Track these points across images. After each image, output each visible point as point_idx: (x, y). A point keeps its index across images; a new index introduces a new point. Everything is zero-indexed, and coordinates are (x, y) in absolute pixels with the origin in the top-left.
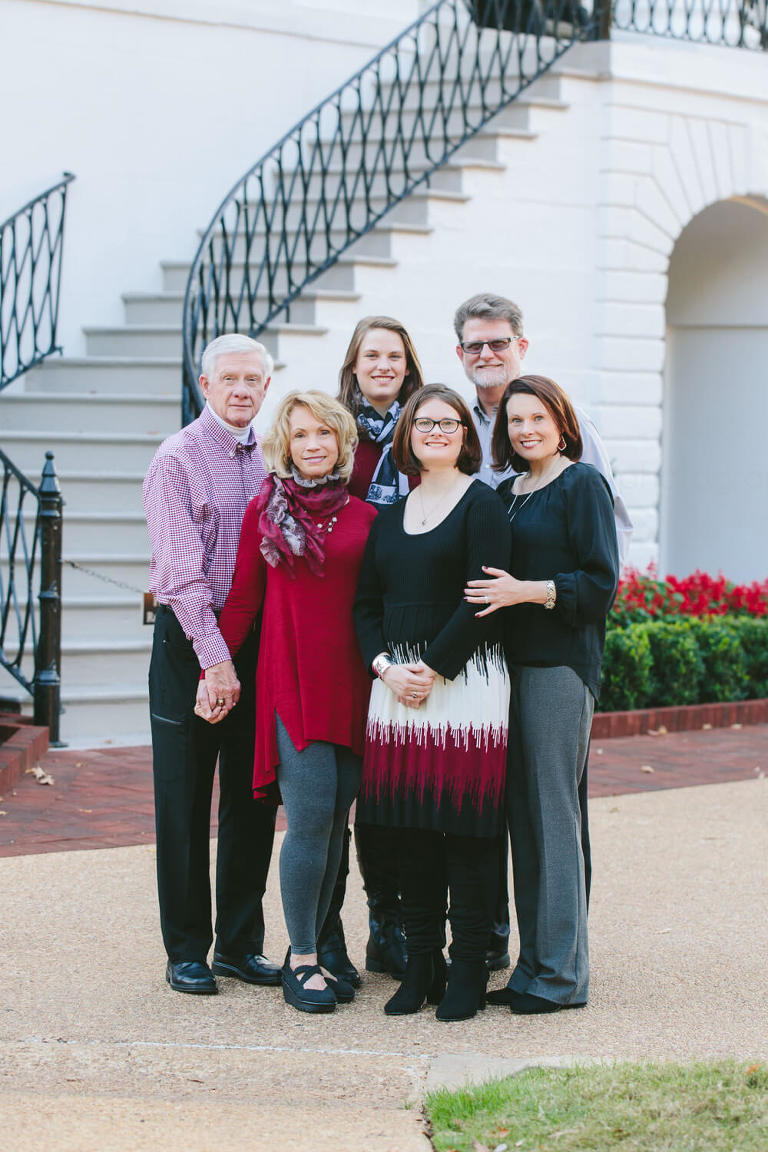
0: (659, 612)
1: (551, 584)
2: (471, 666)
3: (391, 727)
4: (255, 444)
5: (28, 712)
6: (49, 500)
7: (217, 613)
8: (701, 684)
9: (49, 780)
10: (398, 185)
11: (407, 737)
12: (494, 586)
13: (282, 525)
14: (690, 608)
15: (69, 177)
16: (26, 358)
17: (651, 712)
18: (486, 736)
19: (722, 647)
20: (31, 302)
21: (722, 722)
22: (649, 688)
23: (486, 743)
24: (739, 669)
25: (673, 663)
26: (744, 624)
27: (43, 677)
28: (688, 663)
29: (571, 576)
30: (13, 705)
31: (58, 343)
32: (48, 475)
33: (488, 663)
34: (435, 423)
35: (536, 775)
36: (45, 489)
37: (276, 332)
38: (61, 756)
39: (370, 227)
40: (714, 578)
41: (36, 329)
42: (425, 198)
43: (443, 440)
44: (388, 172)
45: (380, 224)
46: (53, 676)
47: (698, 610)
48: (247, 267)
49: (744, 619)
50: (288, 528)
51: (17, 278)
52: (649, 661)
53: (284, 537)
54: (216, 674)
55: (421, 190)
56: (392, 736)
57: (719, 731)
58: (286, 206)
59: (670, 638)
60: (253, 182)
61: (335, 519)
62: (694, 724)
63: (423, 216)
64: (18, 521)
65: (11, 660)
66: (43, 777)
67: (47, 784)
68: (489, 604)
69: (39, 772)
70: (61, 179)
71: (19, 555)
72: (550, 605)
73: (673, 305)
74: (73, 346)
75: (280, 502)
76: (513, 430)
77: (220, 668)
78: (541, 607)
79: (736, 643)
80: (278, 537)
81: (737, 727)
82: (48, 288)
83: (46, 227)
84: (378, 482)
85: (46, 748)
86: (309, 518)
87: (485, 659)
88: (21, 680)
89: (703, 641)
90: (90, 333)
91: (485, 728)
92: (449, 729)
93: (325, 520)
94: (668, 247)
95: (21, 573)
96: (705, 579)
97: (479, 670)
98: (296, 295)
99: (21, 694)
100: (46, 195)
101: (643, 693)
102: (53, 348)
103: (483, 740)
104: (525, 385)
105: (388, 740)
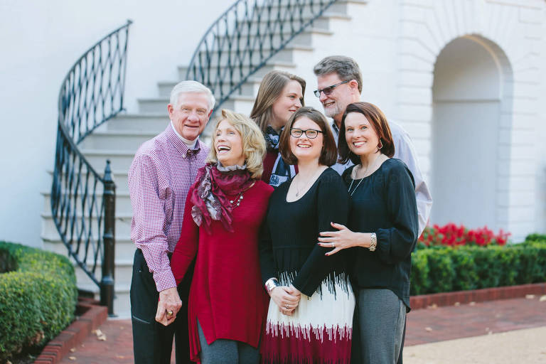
0: (431, 243)
1: (374, 235)
2: (324, 287)
3: (278, 326)
4: (200, 149)
5: (98, 298)
6: (109, 185)
7: (170, 255)
8: (454, 282)
9: (104, 338)
10: (297, 26)
11: (290, 332)
12: (338, 236)
13: (206, 199)
14: (447, 241)
15: (130, 22)
16: (108, 113)
17: (428, 297)
18: (335, 333)
19: (464, 262)
20: (110, 85)
21: (464, 301)
22: (427, 284)
23: (335, 337)
24: (473, 274)
25: (439, 270)
26: (475, 251)
27: (106, 280)
28: (447, 271)
29: (387, 231)
30: (91, 294)
31: (124, 106)
32: (108, 172)
33: (336, 286)
34: (303, 132)
35: (369, 357)
36: (106, 179)
37: (233, 100)
38: (112, 323)
39: (282, 47)
40: (458, 226)
41: (112, 99)
42: (310, 33)
43: (308, 143)
44: (292, 20)
45: (288, 46)
46: (110, 279)
47: (451, 242)
48: (219, 68)
49: (475, 248)
50: (210, 202)
51: (103, 73)
52: (427, 270)
53: (207, 207)
54: (167, 295)
55: (308, 29)
56: (279, 331)
57: (464, 307)
58: (239, 37)
59: (438, 258)
60: (222, 23)
61: (242, 197)
62: (450, 302)
63: (310, 42)
64: (94, 197)
65: (90, 270)
66: (101, 336)
67: (102, 340)
68: (335, 247)
69: (99, 332)
70: (124, 22)
71: (94, 214)
72: (373, 249)
73: (436, 88)
74: (131, 107)
75: (206, 185)
76: (348, 135)
77: (169, 291)
78: (367, 249)
79: (472, 260)
80: (203, 207)
81: (472, 304)
82: (119, 79)
83: (118, 47)
84: (276, 173)
85: (106, 318)
86: (224, 196)
87: (334, 283)
88: (95, 281)
89: (455, 259)
90: (142, 102)
91: (334, 328)
92: (312, 329)
93: (235, 197)
94: (433, 60)
95: (95, 224)
96: (453, 227)
97: (330, 290)
98: (244, 81)
99: (94, 288)
100: (118, 31)
101: (423, 287)
102: (121, 109)
103: (333, 335)
104: (356, 107)
105: (277, 334)
